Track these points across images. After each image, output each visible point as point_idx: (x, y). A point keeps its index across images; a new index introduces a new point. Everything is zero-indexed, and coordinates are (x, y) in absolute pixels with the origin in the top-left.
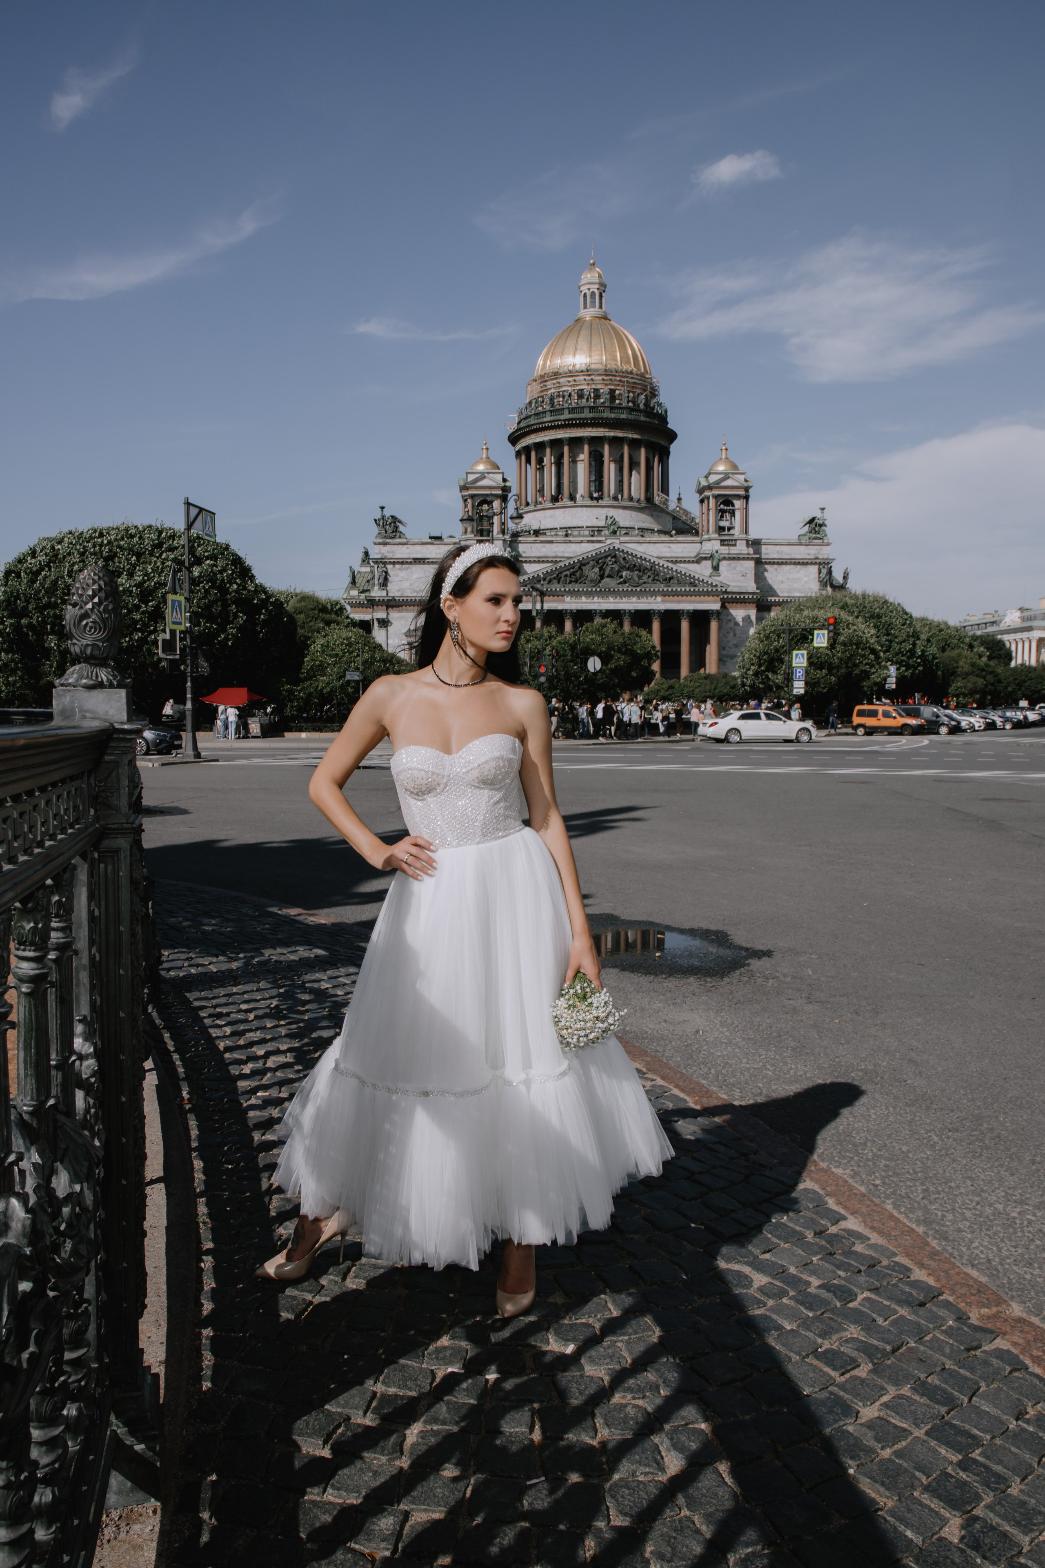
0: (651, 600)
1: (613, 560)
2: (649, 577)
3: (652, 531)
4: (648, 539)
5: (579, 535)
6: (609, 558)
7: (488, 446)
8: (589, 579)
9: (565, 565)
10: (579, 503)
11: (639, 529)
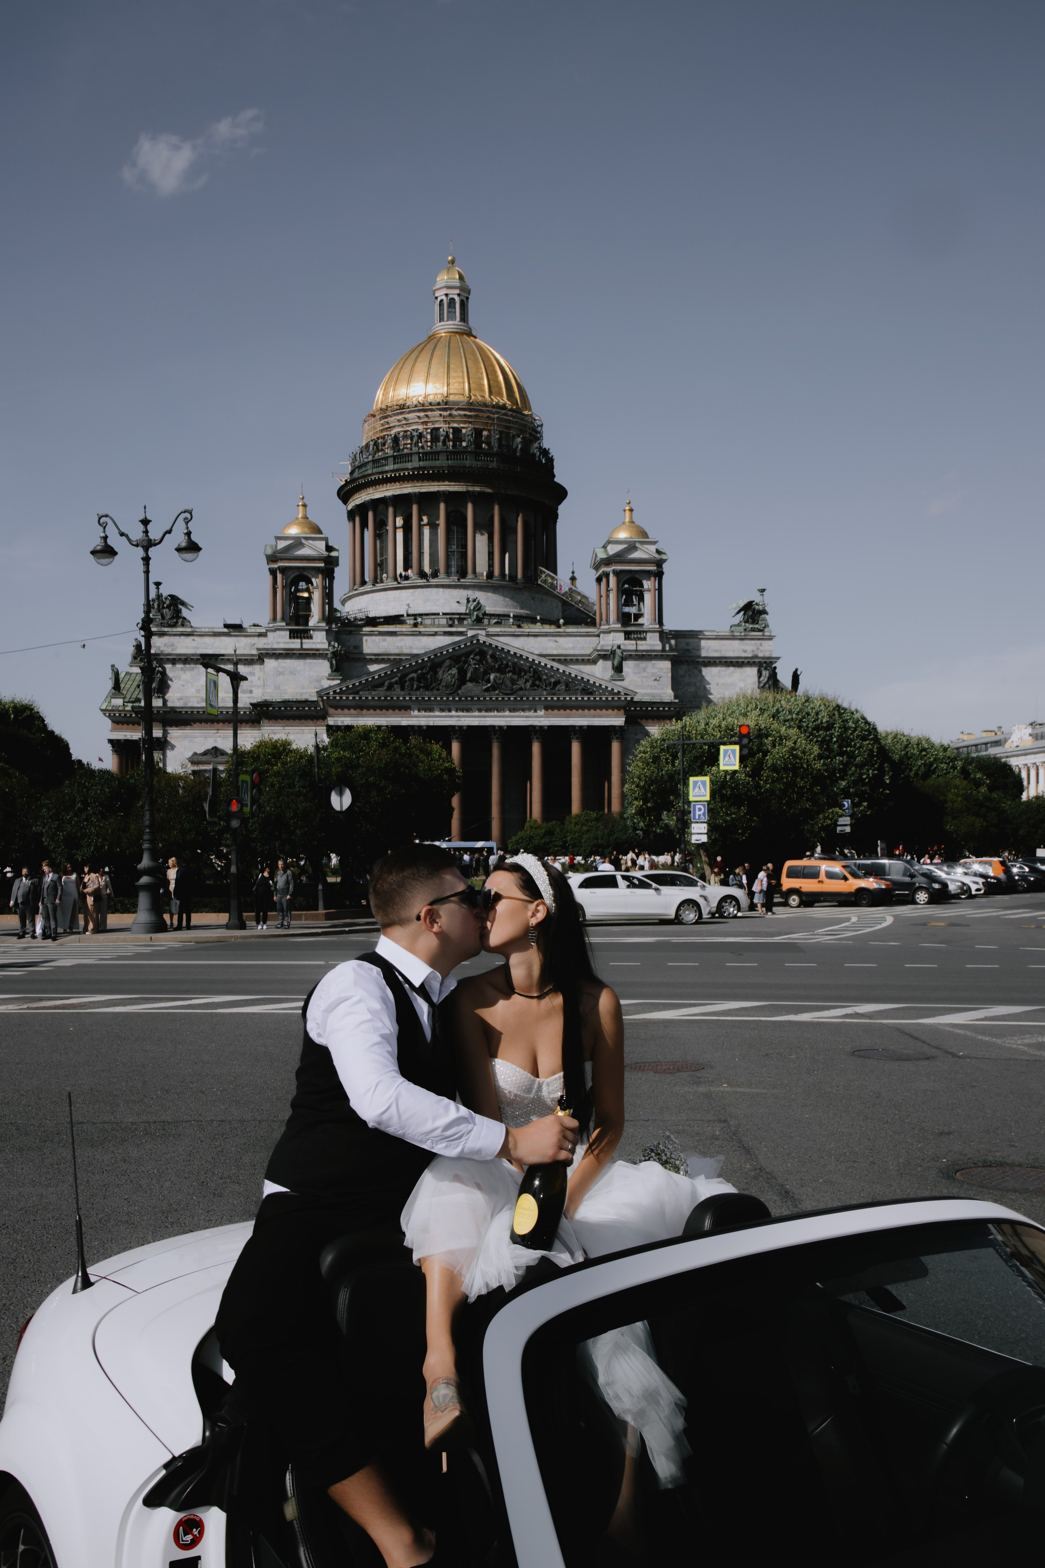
0: (532, 713)
1: (478, 657)
2: (527, 681)
3: (534, 619)
4: (526, 630)
5: (433, 625)
6: (472, 656)
7: (306, 501)
8: (444, 684)
9: (411, 664)
10: (433, 581)
11: (514, 617)
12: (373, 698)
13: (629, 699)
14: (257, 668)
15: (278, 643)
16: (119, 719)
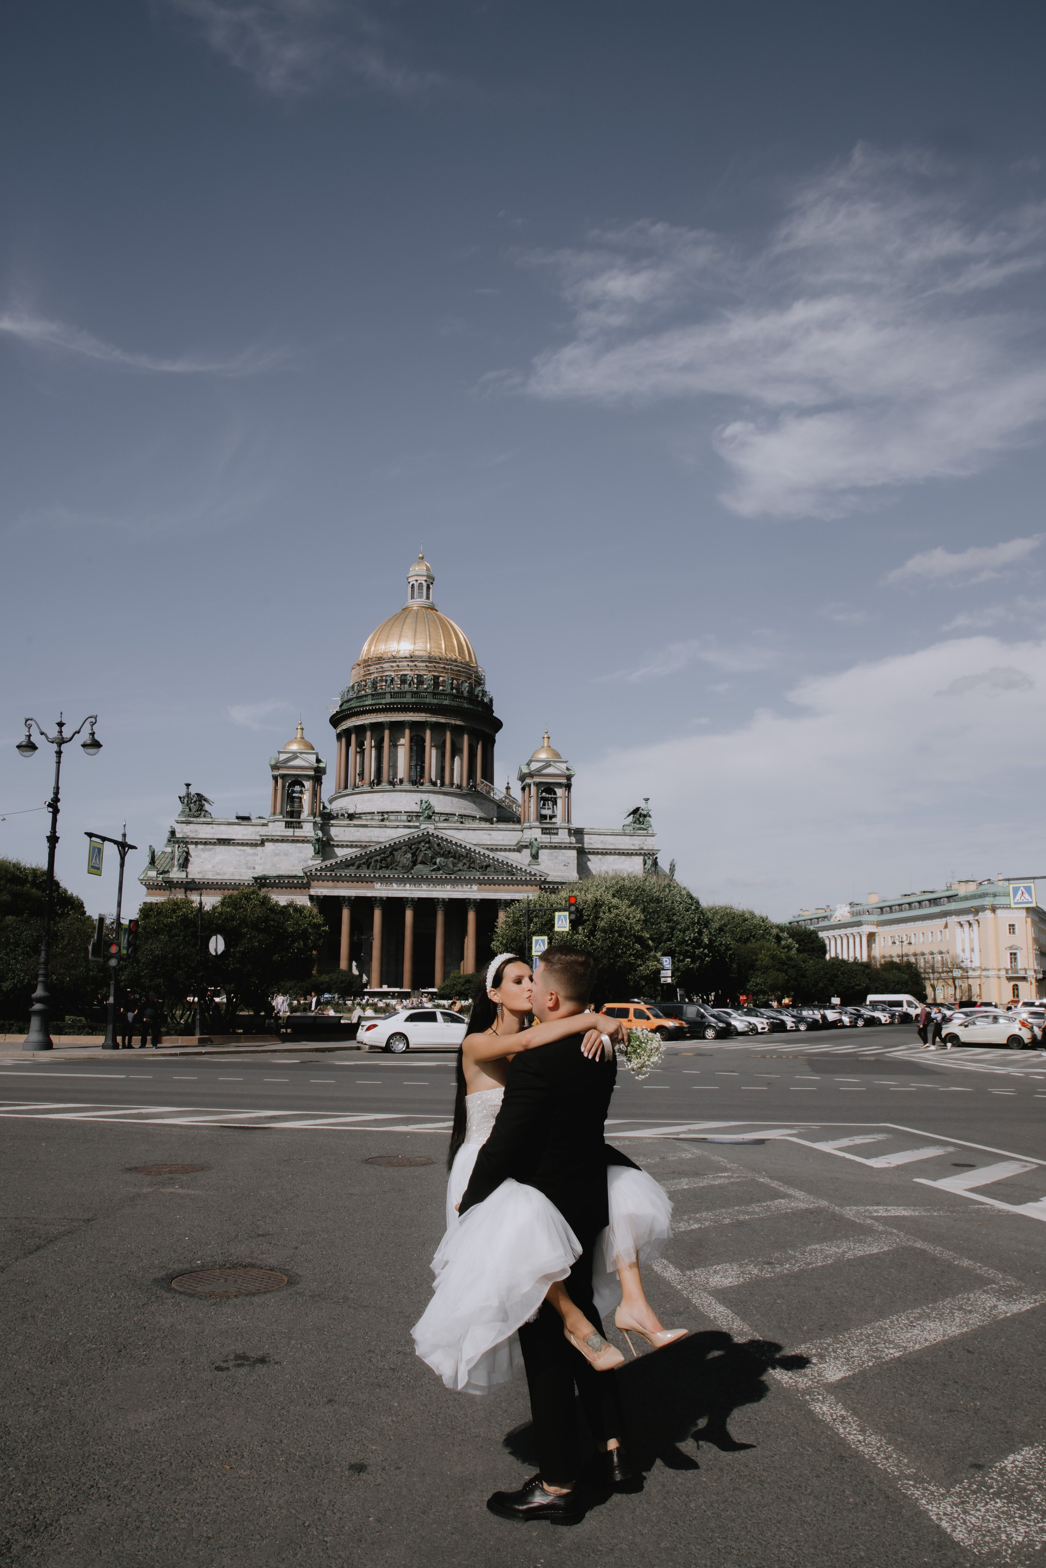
0: (466, 888)
1: (427, 845)
2: (465, 864)
3: (474, 818)
4: (467, 826)
5: (396, 820)
6: (423, 844)
7: (303, 726)
8: (401, 865)
9: (375, 849)
10: (398, 787)
11: (459, 815)
12: (346, 875)
13: (543, 879)
14: (259, 848)
15: (276, 831)
16: (151, 887)
